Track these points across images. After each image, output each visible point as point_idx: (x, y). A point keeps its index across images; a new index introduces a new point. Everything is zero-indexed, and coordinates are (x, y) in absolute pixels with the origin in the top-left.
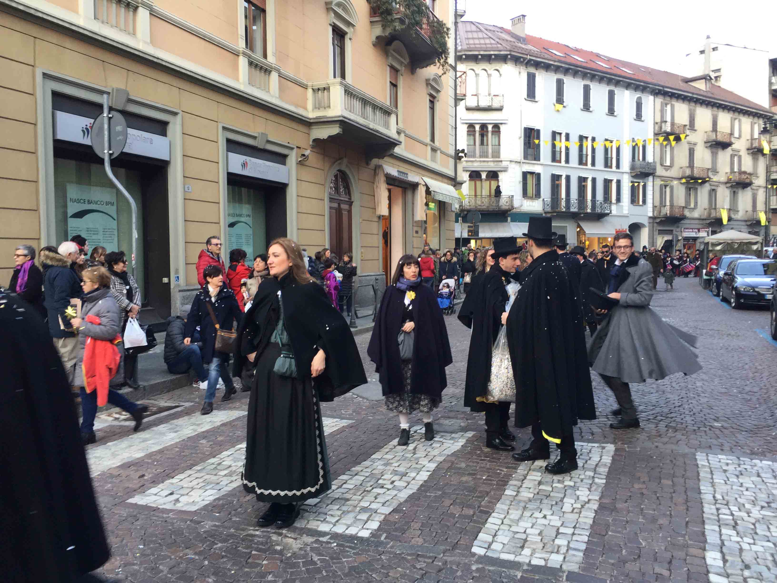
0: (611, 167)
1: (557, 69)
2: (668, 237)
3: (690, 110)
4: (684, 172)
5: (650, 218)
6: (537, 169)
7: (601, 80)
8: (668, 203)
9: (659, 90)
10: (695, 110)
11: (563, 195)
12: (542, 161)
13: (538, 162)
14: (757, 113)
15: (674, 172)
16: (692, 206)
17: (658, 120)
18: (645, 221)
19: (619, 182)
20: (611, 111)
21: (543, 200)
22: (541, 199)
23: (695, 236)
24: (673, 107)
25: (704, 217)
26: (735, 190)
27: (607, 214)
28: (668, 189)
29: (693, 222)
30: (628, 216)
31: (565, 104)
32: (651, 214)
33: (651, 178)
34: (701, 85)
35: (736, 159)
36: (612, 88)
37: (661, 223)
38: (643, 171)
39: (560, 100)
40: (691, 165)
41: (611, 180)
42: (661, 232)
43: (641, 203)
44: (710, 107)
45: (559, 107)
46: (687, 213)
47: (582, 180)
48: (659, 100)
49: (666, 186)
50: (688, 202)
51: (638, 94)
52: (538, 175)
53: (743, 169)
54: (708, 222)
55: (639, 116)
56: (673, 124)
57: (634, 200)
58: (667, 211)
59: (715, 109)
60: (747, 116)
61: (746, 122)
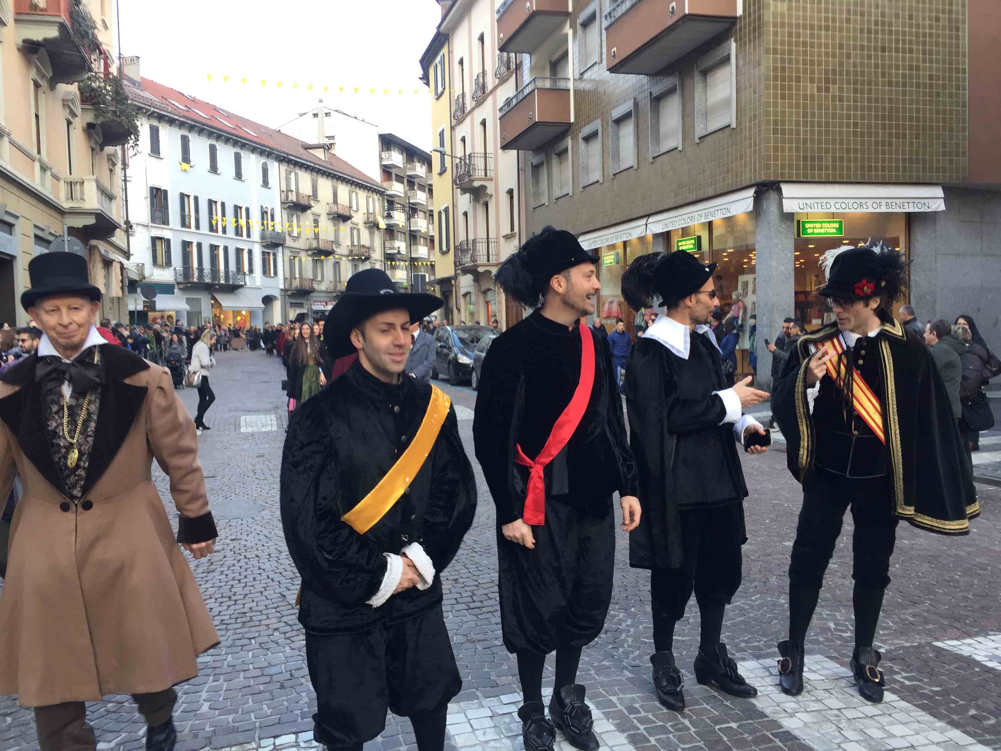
0: (242, 236)
1: (182, 125)
2: (299, 311)
3: (312, 180)
4: (311, 244)
5: (282, 290)
6: (166, 234)
7: (227, 141)
8: (297, 276)
9: (284, 157)
10: (317, 181)
11: (195, 265)
12: (171, 226)
13: (168, 227)
14: (371, 188)
15: (301, 244)
16: (319, 278)
17: (284, 188)
18: (277, 293)
19: (250, 252)
20: (239, 175)
21: (175, 269)
22: (172, 268)
23: (324, 309)
24: (296, 175)
25: (331, 290)
26: (356, 263)
27: (241, 286)
28: (297, 260)
29: (321, 294)
30: (260, 289)
31: (192, 164)
32: (282, 287)
33: (280, 249)
34: (320, 154)
35: (355, 232)
36: (238, 150)
37: (292, 296)
38: (274, 241)
39: (186, 158)
40: (317, 237)
41: (243, 250)
42: (293, 305)
43: (272, 274)
44: (330, 179)
45: (185, 166)
46: (315, 286)
47: (214, 248)
48: (284, 167)
49: (294, 257)
50: (315, 275)
51: (263, 160)
52: (168, 241)
53: (362, 243)
54: (334, 295)
55: (265, 183)
56: (298, 194)
57: (265, 272)
58: (296, 283)
59: (335, 181)
60: (362, 190)
61: (362, 195)
